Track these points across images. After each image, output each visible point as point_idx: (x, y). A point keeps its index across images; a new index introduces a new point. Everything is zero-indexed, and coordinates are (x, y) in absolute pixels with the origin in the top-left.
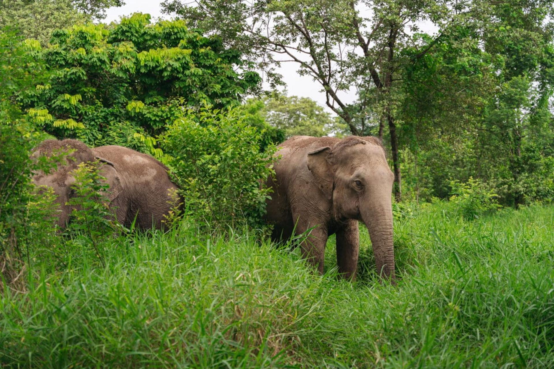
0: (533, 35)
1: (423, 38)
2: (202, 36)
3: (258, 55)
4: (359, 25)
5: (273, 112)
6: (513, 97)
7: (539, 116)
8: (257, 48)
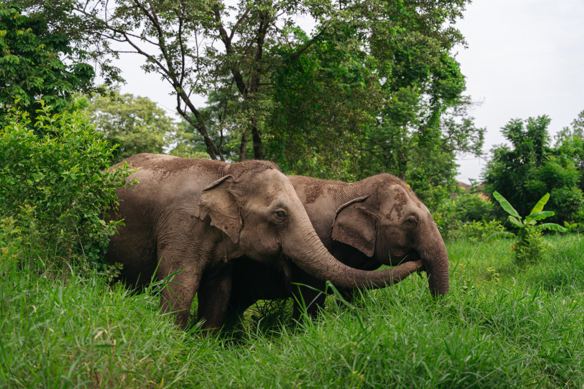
0: (431, 41)
1: (295, 33)
2: (20, 13)
3: (90, 42)
4: (220, 12)
5: (100, 112)
6: (400, 112)
7: (429, 137)
8: (90, 33)
